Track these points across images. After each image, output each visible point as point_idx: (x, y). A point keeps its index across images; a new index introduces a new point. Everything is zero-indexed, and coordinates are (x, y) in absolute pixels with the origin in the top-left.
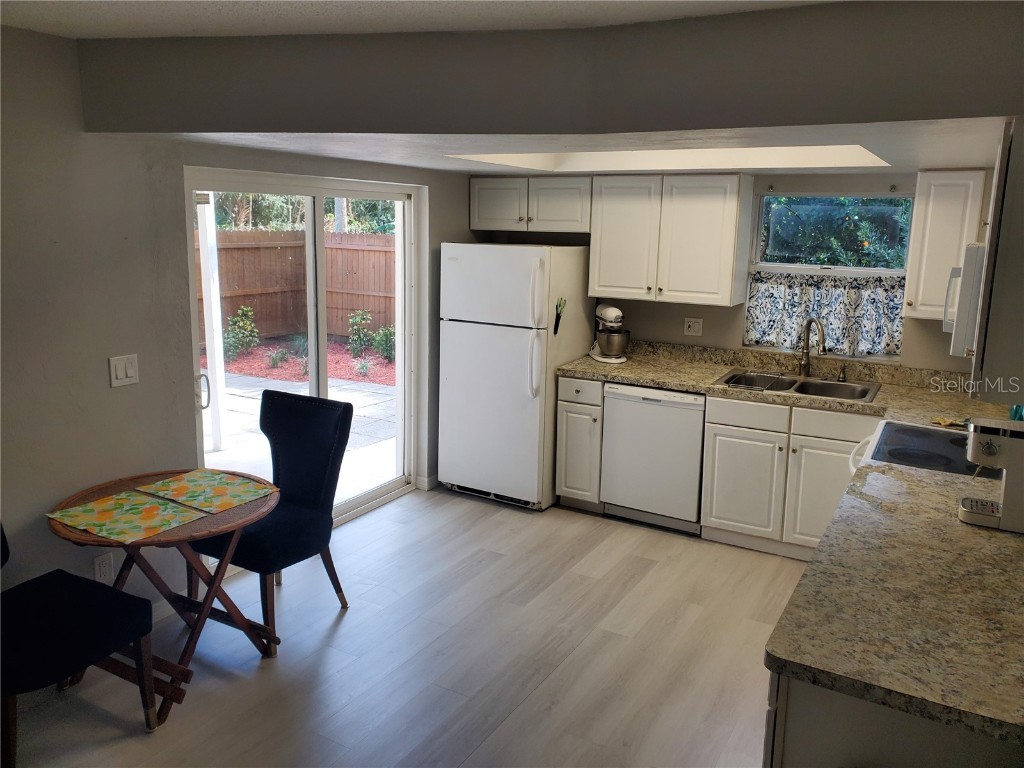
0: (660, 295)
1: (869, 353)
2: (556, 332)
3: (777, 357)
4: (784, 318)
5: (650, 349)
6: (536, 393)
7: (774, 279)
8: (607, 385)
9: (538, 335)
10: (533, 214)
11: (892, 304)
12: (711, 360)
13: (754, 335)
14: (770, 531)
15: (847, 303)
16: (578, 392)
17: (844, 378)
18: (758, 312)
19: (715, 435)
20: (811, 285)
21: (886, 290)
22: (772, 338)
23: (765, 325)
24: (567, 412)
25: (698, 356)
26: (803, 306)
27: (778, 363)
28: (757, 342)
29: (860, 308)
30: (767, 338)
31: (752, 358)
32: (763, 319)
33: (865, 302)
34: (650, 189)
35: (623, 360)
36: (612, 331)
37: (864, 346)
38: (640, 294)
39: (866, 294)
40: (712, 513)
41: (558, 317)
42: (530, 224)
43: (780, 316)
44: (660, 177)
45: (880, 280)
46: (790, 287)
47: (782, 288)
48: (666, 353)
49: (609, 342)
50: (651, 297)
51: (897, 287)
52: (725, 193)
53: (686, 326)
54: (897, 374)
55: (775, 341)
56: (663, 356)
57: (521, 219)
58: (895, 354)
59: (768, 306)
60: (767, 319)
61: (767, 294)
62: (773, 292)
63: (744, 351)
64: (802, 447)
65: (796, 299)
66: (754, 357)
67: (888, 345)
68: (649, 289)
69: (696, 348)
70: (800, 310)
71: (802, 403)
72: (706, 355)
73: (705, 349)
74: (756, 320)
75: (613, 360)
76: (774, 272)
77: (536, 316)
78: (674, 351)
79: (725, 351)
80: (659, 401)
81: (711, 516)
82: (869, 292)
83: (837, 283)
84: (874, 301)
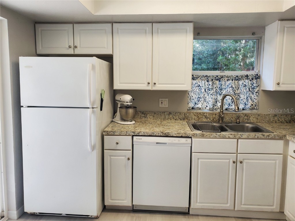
0: (154, 86)
1: (243, 109)
2: (101, 110)
3: (205, 114)
4: (206, 96)
5: (143, 115)
6: (93, 148)
7: (200, 78)
8: (134, 137)
9: (93, 112)
10: (77, 44)
11: (253, 86)
12: (174, 118)
13: (191, 105)
14: (229, 205)
15: (234, 87)
16: (117, 143)
17: (239, 121)
18: (192, 94)
19: (198, 159)
20: (217, 80)
21: (250, 80)
22: (200, 106)
23: (196, 100)
24: (110, 156)
25: (167, 117)
26: (215, 90)
27: (206, 117)
28: (193, 108)
29: (239, 89)
30: (197, 106)
31: (193, 116)
32: (194, 96)
33: (241, 86)
34: (146, 30)
35: (133, 122)
36: (128, 107)
37: (241, 106)
38: (143, 87)
39: (241, 82)
40: (197, 201)
41: (102, 100)
42: (76, 49)
43: (203, 95)
44: (151, 24)
45: (247, 76)
46: (208, 81)
47: (203, 82)
48: (151, 117)
49: (127, 113)
50: (149, 88)
51: (254, 79)
52: (187, 32)
53: (160, 103)
54: (259, 117)
55: (201, 107)
56: (150, 118)
57: (70, 47)
58: (254, 109)
59: (198, 90)
60: (197, 97)
61: (197, 85)
62: (200, 84)
63: (190, 113)
64: (244, 159)
65: (210, 87)
66: (195, 115)
67: (252, 105)
68: (149, 83)
69: (166, 113)
70: (212, 91)
71: (244, 137)
72: (171, 116)
73: (170, 113)
74: (192, 98)
75: (129, 123)
76: (200, 75)
77: (92, 100)
78: (155, 115)
79: (180, 113)
80: (165, 143)
81: (197, 202)
82: (242, 82)
83: (229, 78)
84: (245, 86)
